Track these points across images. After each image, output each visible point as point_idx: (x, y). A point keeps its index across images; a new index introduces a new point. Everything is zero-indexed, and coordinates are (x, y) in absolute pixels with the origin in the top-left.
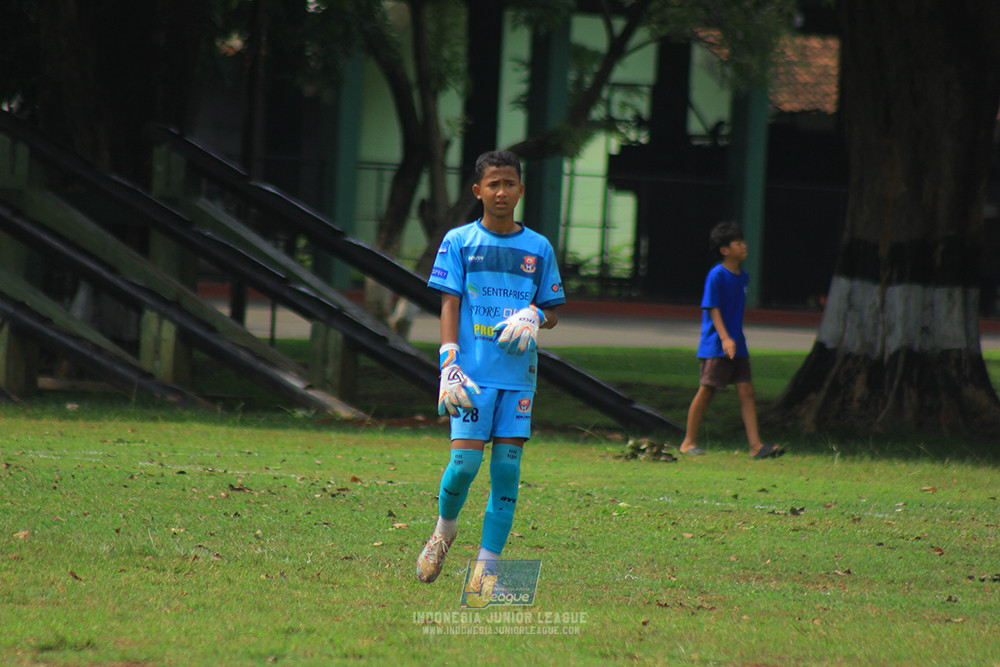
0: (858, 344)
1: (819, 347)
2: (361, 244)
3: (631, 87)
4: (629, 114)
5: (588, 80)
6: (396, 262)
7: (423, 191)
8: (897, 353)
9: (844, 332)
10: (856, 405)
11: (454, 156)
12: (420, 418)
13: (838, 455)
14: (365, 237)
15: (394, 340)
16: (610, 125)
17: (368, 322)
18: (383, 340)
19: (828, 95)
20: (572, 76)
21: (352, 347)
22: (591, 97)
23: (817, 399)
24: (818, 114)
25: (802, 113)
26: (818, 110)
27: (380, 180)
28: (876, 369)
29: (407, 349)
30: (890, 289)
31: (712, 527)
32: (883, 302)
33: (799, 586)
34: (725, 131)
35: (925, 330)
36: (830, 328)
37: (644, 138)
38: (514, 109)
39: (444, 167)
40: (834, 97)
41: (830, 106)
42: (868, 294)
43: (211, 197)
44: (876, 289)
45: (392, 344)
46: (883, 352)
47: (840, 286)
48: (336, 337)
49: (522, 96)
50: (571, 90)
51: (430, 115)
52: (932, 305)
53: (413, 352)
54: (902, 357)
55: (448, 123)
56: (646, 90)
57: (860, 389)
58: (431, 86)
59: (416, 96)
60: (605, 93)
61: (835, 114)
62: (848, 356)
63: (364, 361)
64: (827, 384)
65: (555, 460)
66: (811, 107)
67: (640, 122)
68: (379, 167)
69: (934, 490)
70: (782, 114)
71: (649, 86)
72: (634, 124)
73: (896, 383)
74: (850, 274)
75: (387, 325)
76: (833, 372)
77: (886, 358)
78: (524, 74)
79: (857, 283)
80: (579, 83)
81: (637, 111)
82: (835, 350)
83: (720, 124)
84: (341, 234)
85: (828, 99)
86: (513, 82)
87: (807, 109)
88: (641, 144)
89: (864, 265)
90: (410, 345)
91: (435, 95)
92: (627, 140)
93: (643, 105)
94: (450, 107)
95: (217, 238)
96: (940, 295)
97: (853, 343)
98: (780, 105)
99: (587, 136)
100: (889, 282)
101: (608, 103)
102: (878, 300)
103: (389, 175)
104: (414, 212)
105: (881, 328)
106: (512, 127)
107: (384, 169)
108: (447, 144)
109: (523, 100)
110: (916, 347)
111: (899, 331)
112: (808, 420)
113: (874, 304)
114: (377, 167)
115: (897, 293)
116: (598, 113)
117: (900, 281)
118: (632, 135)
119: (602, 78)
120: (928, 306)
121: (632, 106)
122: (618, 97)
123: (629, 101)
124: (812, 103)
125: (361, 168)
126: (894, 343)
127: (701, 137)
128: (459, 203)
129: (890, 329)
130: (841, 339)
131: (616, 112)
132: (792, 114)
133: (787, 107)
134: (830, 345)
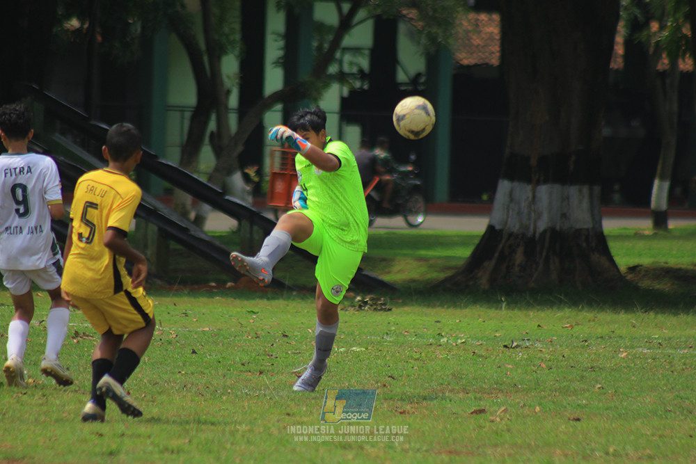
0: (517, 227)
1: (491, 228)
2: (170, 163)
3: (356, 50)
4: (355, 70)
5: (326, 46)
6: (195, 176)
7: (212, 126)
8: (545, 231)
9: (508, 217)
10: (517, 269)
11: (233, 101)
12: (213, 284)
13: (504, 304)
14: (172, 158)
15: (194, 231)
16: (342, 77)
17: (175, 218)
18: (185, 230)
19: (493, 53)
20: (315, 44)
21: (164, 235)
22: (328, 58)
23: (490, 265)
24: (486, 66)
25: (476, 65)
26: (487, 64)
27: (183, 118)
28: (531, 244)
29: (203, 236)
30: (539, 187)
31: (418, 356)
32: (534, 197)
33: (478, 396)
34: (423, 80)
35: (564, 216)
36: (498, 215)
37: (366, 87)
38: (275, 67)
39: (226, 108)
40: (498, 54)
41: (495, 61)
42: (523, 191)
43: (63, 133)
44: (529, 188)
45: (193, 233)
46: (535, 233)
47: (504, 186)
48: (153, 229)
49: (280, 58)
50: (315, 53)
51: (216, 72)
52: (568, 198)
53: (207, 239)
54: (548, 235)
55: (228, 77)
56: (367, 52)
57: (519, 257)
58: (216, 52)
59: (206, 59)
60: (338, 55)
61: (498, 66)
62: (511, 235)
63: (173, 245)
64: (496, 255)
65: (308, 312)
66: (481, 62)
67: (362, 74)
68: (182, 109)
69: (572, 327)
70: (462, 67)
71: (369, 49)
72: (359, 76)
73: (544, 254)
74: (511, 178)
75: (188, 220)
76: (501, 246)
77: (537, 235)
78: (281, 43)
79: (516, 184)
80: (320, 48)
81: (360, 67)
82: (501, 231)
83: (419, 75)
84: (156, 157)
85: (494, 56)
86: (274, 49)
87: (479, 63)
88: (364, 90)
89: (520, 171)
90: (205, 233)
91: (219, 58)
92: (353, 88)
93: (365, 63)
94: (230, 66)
95: (67, 161)
96: (573, 191)
97: (514, 226)
98: (461, 60)
99: (327, 85)
100: (538, 183)
101: (341, 62)
102: (530, 195)
103: (188, 115)
104: (207, 140)
105: (533, 214)
106: (274, 80)
107: (184, 111)
108: (228, 92)
109: (281, 61)
110: (558, 228)
111: (545, 217)
112: (484, 280)
113: (528, 198)
114: (181, 109)
115: (543, 190)
116: (333, 69)
117: (546, 182)
118: (358, 84)
119: (336, 44)
120: (566, 199)
121: (357, 64)
122: (347, 58)
123: (355, 60)
124: (482, 59)
125: (168, 110)
126: (542, 225)
127: (406, 84)
128: (237, 133)
129: (539, 215)
130: (506, 223)
131: (346, 68)
132: (468, 67)
133: (465, 62)
134: (498, 227)
